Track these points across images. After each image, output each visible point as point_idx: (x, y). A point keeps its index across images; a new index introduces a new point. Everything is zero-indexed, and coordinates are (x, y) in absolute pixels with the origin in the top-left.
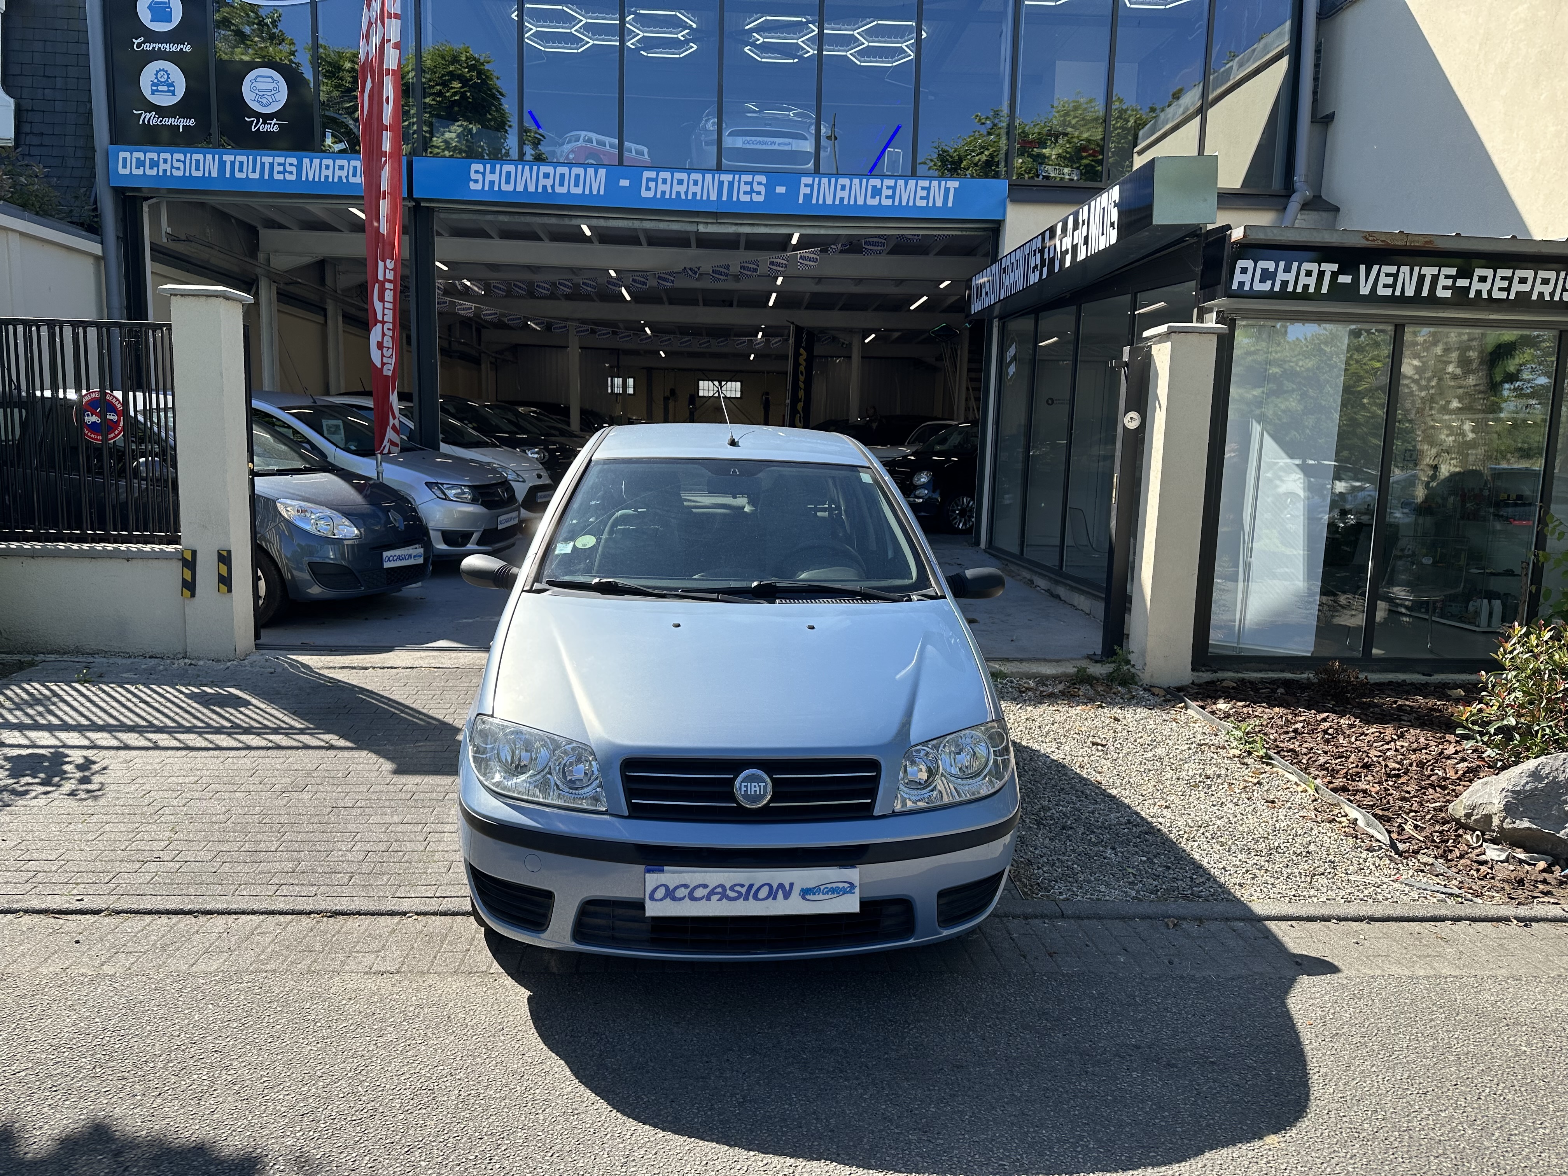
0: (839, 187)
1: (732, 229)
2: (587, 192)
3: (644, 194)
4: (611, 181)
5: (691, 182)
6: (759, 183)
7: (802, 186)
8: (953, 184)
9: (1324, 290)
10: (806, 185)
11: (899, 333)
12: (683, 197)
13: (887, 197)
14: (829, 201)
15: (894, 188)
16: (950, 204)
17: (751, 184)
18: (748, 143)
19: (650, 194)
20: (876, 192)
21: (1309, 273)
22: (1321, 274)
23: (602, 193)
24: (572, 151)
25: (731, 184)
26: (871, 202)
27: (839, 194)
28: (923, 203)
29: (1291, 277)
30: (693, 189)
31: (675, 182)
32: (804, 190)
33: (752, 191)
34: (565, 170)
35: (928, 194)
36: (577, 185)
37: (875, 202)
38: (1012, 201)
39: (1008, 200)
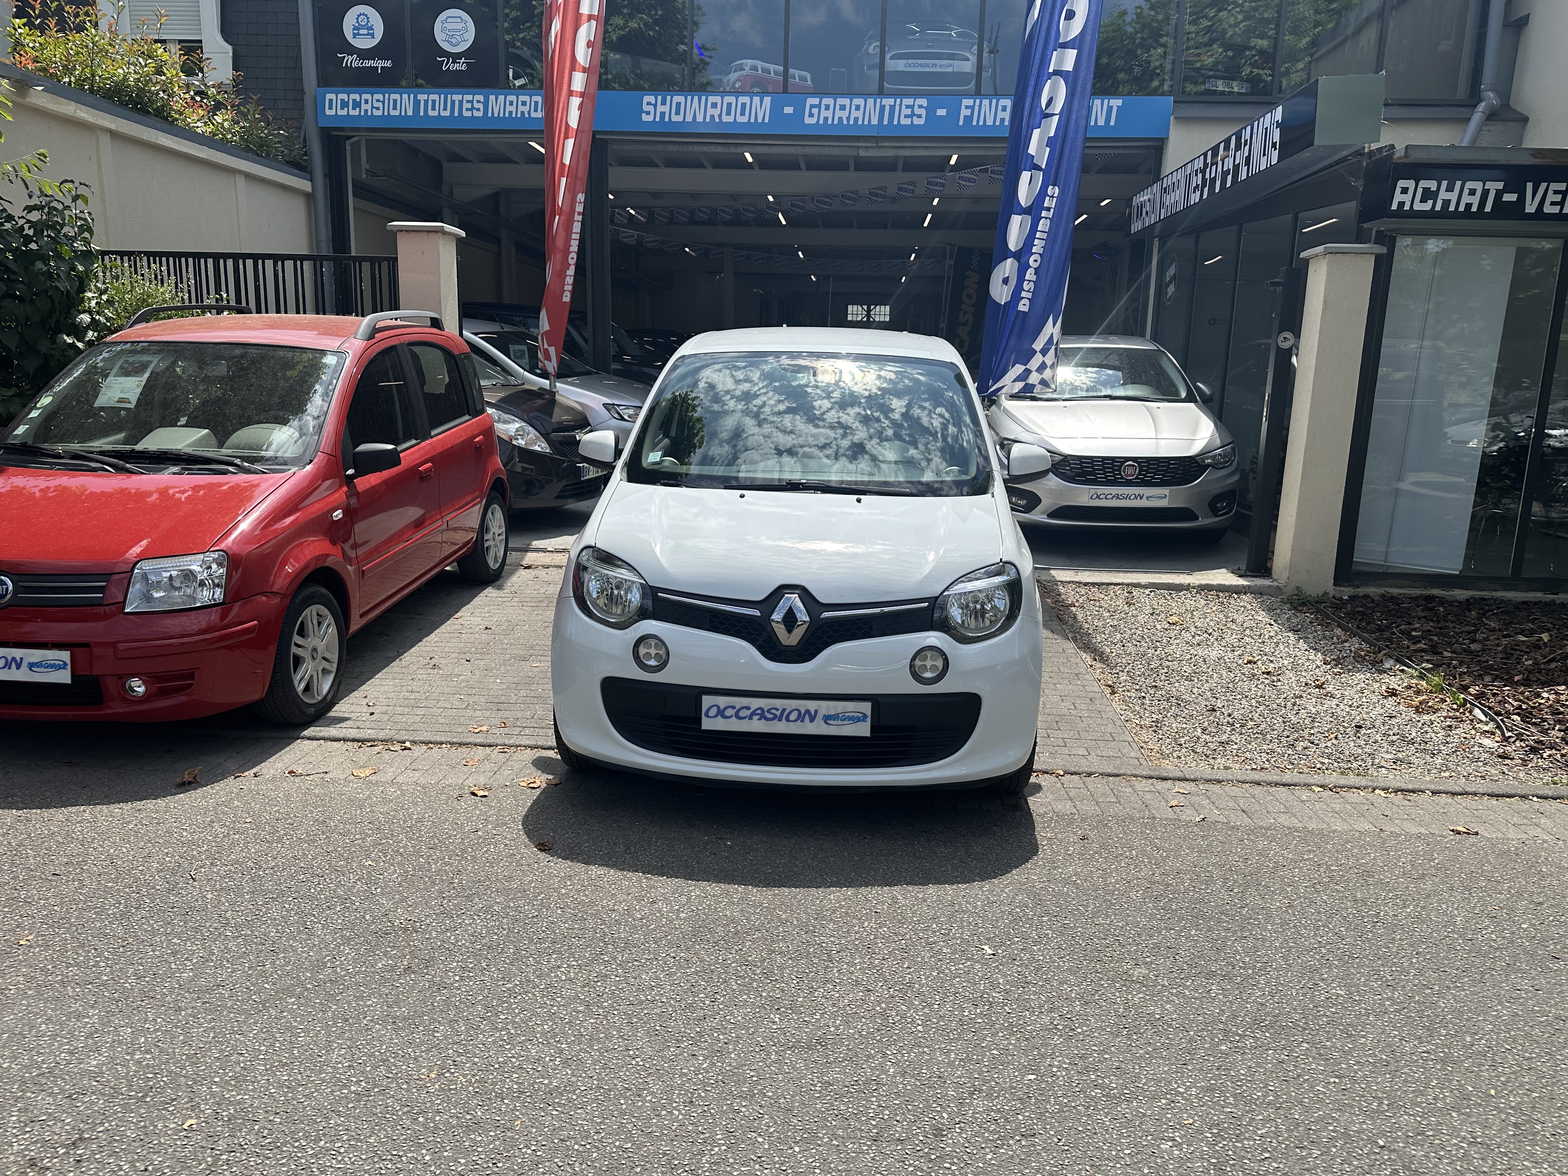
0: (1000, 108)
1: (891, 153)
2: (752, 120)
3: (808, 120)
4: (776, 109)
5: (853, 107)
6: (920, 107)
7: (963, 107)
8: (1116, 102)
9: (1488, 209)
10: (967, 107)
12: (845, 122)
14: (990, 122)
16: (1112, 123)
18: (909, 65)
19: (813, 121)
21: (1472, 192)
22: (1486, 192)
23: (766, 121)
24: (738, 80)
25: (893, 108)
27: (1000, 115)
29: (1453, 196)
30: (854, 114)
31: (838, 107)
32: (965, 112)
33: (913, 114)
34: (731, 99)
36: (743, 113)
38: (1175, 118)
39: (1172, 118)
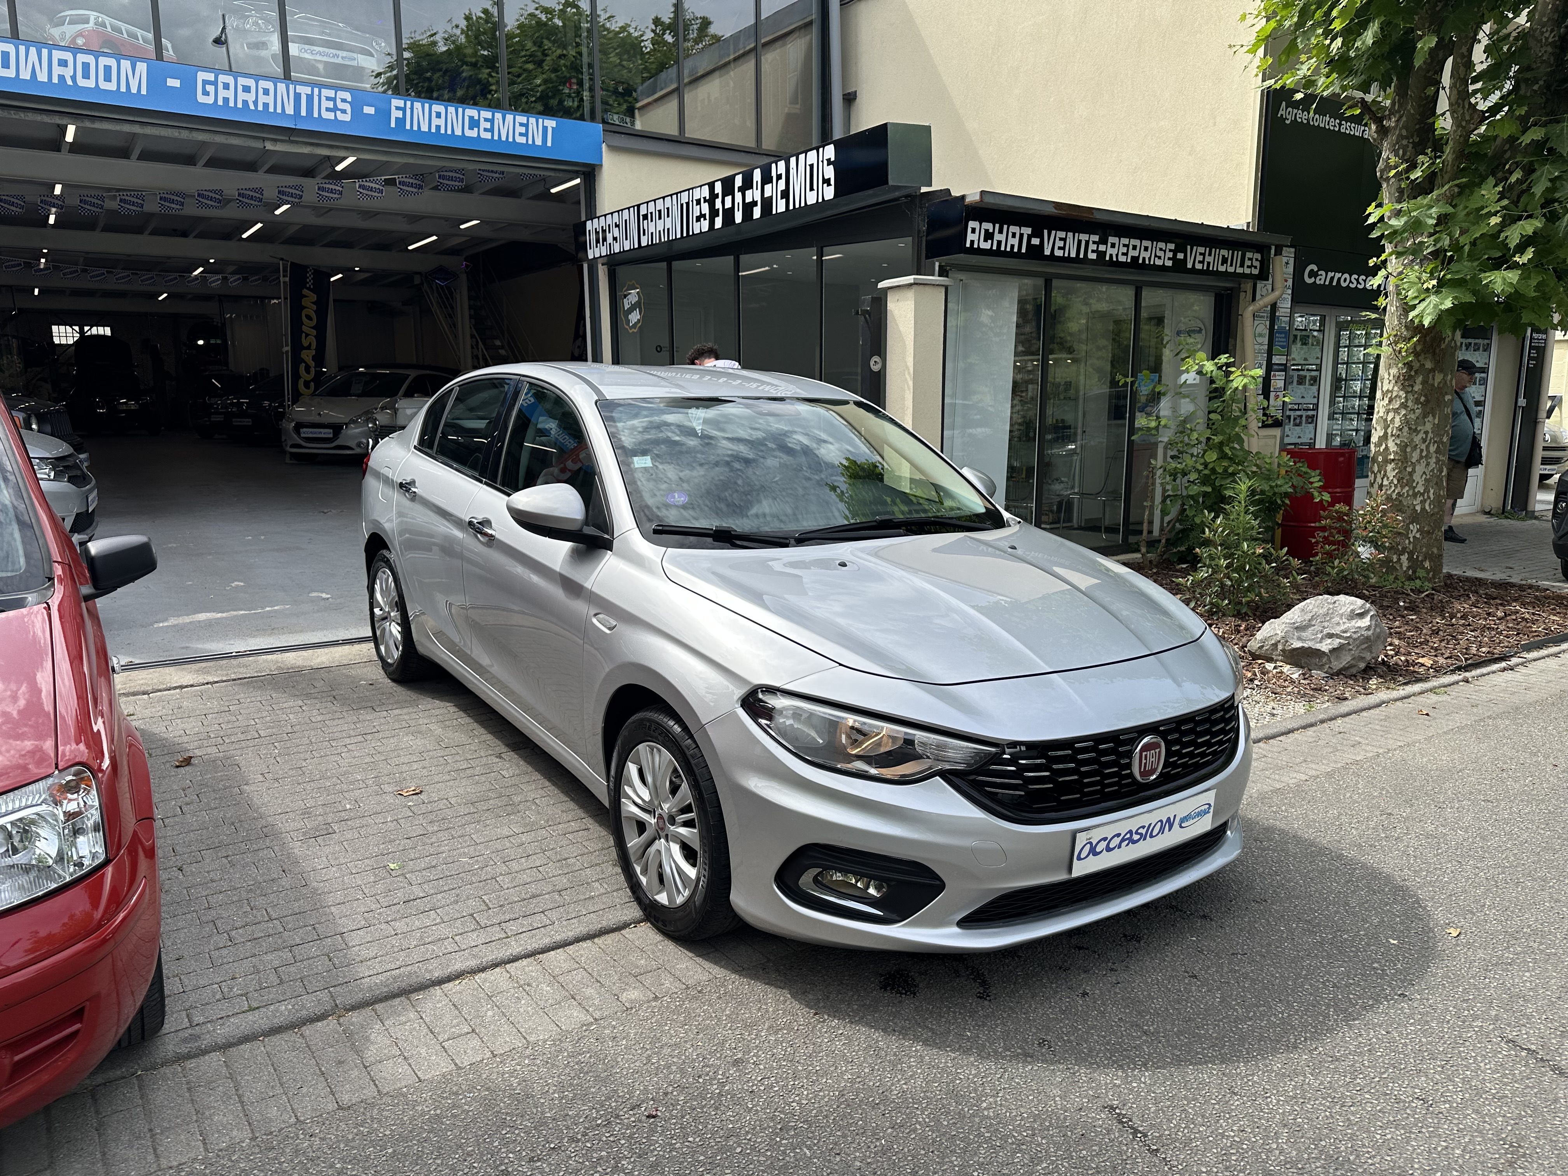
0: (434, 115)
1: (306, 150)
2: (123, 89)
3: (201, 99)
4: (155, 80)
5: (261, 91)
6: (344, 101)
7: (393, 108)
8: (551, 123)
9: (1024, 251)
10: (398, 108)
11: (369, 274)
12: (252, 107)
13: (486, 130)
14: (425, 128)
15: (492, 121)
16: (549, 144)
17: (334, 100)
19: (210, 100)
20: (474, 123)
21: (1014, 235)
22: (1021, 235)
23: (144, 92)
25: (310, 98)
26: (469, 133)
27: (435, 122)
28: (522, 140)
29: (1002, 238)
30: (262, 99)
31: (240, 88)
32: (396, 114)
33: (335, 109)
34: (90, 59)
35: (527, 130)
36: (108, 79)
37: (473, 133)
38: (608, 146)
39: (604, 145)
